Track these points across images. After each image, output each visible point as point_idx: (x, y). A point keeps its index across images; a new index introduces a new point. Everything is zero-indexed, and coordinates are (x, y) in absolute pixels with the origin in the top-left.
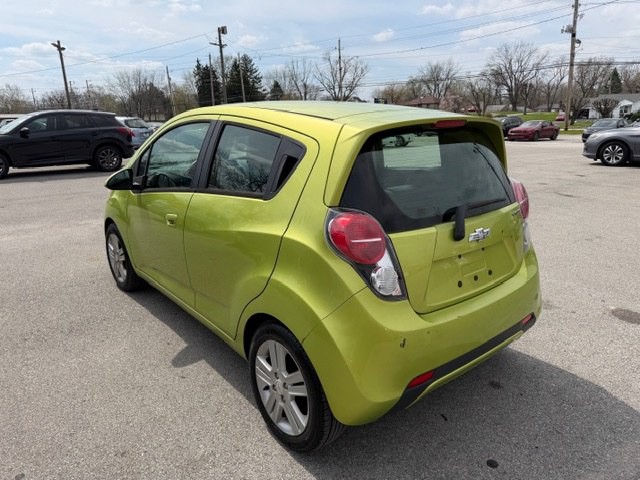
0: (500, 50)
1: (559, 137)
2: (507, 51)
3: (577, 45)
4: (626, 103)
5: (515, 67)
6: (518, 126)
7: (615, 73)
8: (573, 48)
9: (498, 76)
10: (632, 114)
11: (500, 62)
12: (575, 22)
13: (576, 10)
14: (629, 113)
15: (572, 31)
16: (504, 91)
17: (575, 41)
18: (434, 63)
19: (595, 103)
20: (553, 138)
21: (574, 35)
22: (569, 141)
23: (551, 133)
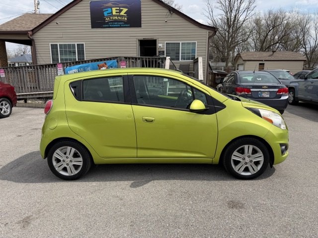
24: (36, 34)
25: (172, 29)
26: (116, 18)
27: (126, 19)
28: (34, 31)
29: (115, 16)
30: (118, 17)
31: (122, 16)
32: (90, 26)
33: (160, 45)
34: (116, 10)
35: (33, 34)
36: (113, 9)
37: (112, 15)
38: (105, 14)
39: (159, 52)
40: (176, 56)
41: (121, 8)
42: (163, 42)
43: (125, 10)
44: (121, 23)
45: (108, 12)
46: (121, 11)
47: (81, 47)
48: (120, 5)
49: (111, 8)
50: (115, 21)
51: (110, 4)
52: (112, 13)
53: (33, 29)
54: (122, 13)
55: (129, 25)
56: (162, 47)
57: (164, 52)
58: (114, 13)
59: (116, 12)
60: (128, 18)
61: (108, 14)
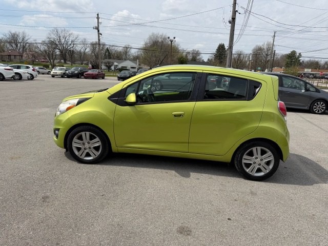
0: (54, 31)
1: (105, 78)
2: (57, 31)
3: (100, 35)
4: (116, 64)
5: (63, 41)
6: (87, 72)
7: (107, 49)
8: (99, 37)
9: (52, 44)
10: (119, 69)
11: (54, 37)
12: (98, 25)
13: (98, 20)
14: (117, 68)
15: (97, 28)
16: (58, 52)
17: (99, 34)
18: (13, 32)
19: (105, 63)
20: (103, 78)
21: (98, 31)
22: (111, 79)
23: (102, 76)
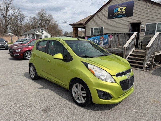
24: (87, 24)
25: (152, 15)
26: (120, 13)
27: (124, 13)
28: (86, 23)
29: (119, 12)
30: (120, 12)
31: (123, 11)
32: (107, 18)
33: (142, 25)
34: (120, 8)
35: (86, 24)
36: (119, 8)
37: (118, 11)
38: (115, 11)
39: (142, 30)
40: (153, 32)
41: (123, 7)
42: (145, 24)
43: (125, 8)
44: (122, 15)
45: (116, 10)
46: (122, 9)
47: (102, 29)
48: (123, 6)
49: (118, 8)
50: (119, 14)
51: (117, 6)
52: (118, 10)
53: (86, 22)
54: (123, 10)
55: (126, 16)
56: (144, 27)
57: (144, 30)
58: (119, 10)
59: (120, 10)
60: (125, 12)
61: (116, 11)
